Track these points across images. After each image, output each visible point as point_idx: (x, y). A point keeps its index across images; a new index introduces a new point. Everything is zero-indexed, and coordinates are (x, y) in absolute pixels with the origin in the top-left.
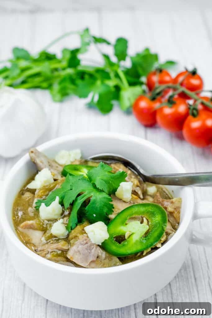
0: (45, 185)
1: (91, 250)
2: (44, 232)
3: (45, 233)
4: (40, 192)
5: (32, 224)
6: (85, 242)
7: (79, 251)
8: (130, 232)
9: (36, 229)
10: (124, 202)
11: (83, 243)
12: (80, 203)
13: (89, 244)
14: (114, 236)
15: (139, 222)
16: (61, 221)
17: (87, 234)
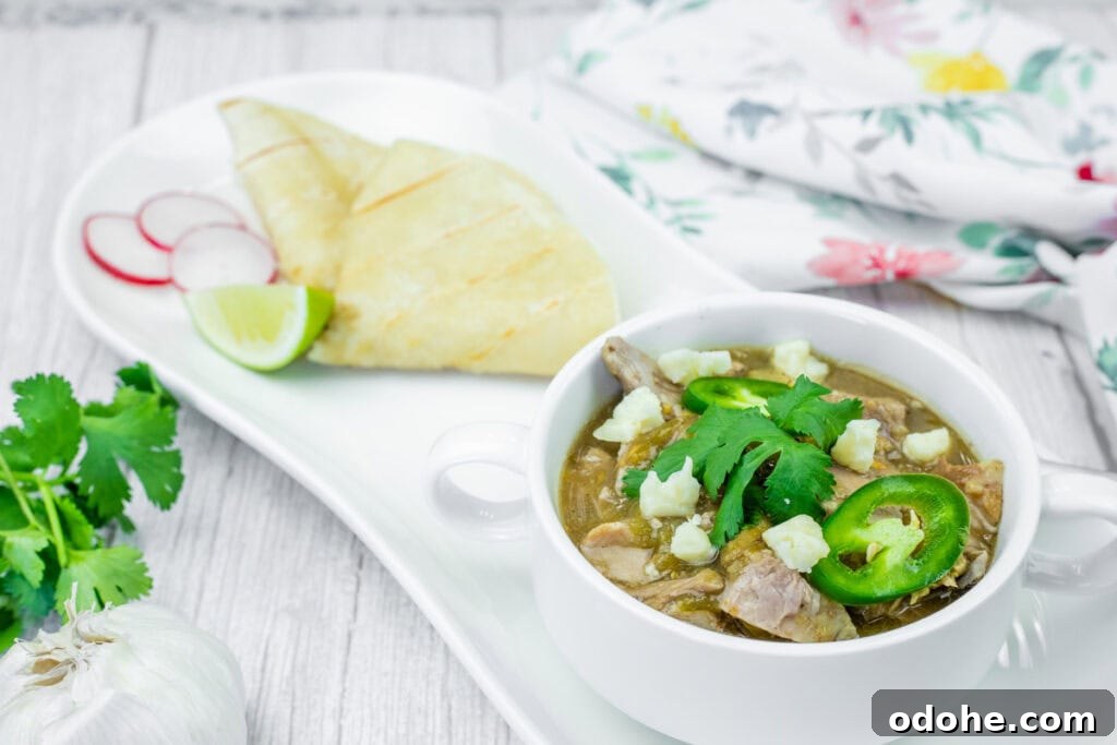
0: (644, 431)
1: (784, 586)
2: (651, 551)
3: (655, 552)
4: (632, 452)
5: (620, 532)
6: (769, 567)
7: (754, 591)
8: (878, 543)
9: (632, 545)
10: (856, 473)
11: (762, 569)
12: (750, 469)
13: (779, 572)
14: (840, 552)
15: (899, 521)
16: (696, 520)
17: (770, 549)
